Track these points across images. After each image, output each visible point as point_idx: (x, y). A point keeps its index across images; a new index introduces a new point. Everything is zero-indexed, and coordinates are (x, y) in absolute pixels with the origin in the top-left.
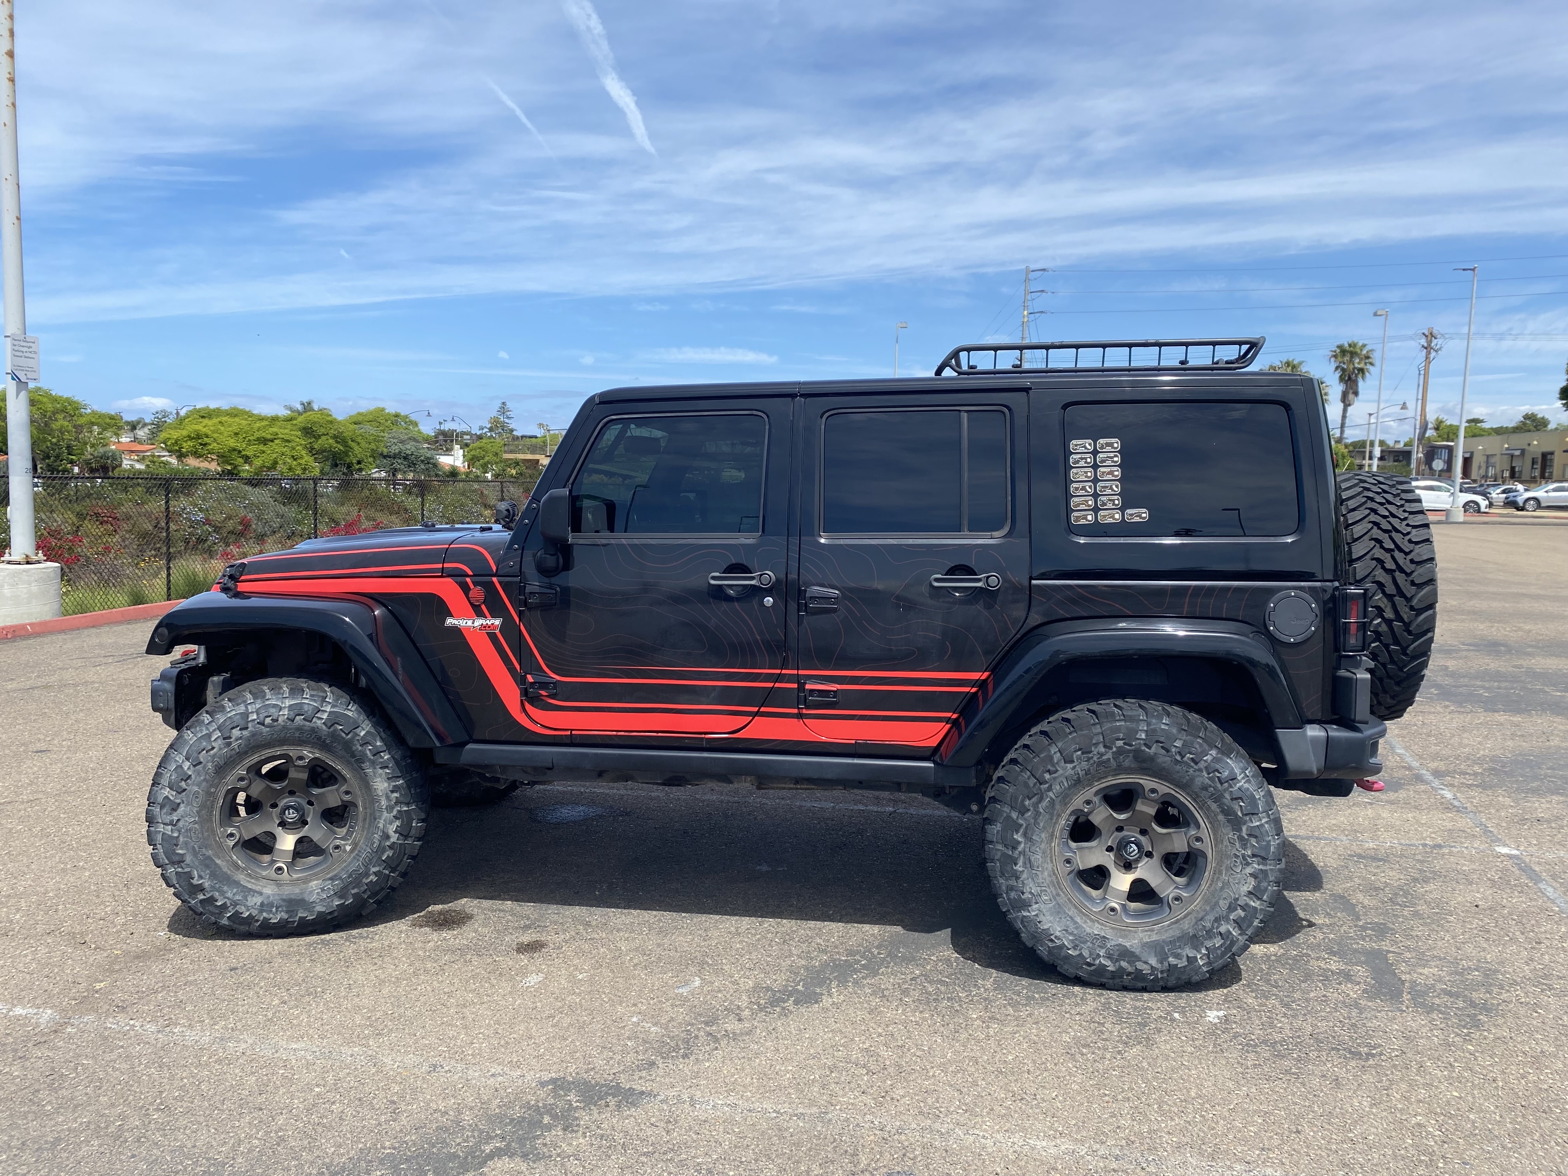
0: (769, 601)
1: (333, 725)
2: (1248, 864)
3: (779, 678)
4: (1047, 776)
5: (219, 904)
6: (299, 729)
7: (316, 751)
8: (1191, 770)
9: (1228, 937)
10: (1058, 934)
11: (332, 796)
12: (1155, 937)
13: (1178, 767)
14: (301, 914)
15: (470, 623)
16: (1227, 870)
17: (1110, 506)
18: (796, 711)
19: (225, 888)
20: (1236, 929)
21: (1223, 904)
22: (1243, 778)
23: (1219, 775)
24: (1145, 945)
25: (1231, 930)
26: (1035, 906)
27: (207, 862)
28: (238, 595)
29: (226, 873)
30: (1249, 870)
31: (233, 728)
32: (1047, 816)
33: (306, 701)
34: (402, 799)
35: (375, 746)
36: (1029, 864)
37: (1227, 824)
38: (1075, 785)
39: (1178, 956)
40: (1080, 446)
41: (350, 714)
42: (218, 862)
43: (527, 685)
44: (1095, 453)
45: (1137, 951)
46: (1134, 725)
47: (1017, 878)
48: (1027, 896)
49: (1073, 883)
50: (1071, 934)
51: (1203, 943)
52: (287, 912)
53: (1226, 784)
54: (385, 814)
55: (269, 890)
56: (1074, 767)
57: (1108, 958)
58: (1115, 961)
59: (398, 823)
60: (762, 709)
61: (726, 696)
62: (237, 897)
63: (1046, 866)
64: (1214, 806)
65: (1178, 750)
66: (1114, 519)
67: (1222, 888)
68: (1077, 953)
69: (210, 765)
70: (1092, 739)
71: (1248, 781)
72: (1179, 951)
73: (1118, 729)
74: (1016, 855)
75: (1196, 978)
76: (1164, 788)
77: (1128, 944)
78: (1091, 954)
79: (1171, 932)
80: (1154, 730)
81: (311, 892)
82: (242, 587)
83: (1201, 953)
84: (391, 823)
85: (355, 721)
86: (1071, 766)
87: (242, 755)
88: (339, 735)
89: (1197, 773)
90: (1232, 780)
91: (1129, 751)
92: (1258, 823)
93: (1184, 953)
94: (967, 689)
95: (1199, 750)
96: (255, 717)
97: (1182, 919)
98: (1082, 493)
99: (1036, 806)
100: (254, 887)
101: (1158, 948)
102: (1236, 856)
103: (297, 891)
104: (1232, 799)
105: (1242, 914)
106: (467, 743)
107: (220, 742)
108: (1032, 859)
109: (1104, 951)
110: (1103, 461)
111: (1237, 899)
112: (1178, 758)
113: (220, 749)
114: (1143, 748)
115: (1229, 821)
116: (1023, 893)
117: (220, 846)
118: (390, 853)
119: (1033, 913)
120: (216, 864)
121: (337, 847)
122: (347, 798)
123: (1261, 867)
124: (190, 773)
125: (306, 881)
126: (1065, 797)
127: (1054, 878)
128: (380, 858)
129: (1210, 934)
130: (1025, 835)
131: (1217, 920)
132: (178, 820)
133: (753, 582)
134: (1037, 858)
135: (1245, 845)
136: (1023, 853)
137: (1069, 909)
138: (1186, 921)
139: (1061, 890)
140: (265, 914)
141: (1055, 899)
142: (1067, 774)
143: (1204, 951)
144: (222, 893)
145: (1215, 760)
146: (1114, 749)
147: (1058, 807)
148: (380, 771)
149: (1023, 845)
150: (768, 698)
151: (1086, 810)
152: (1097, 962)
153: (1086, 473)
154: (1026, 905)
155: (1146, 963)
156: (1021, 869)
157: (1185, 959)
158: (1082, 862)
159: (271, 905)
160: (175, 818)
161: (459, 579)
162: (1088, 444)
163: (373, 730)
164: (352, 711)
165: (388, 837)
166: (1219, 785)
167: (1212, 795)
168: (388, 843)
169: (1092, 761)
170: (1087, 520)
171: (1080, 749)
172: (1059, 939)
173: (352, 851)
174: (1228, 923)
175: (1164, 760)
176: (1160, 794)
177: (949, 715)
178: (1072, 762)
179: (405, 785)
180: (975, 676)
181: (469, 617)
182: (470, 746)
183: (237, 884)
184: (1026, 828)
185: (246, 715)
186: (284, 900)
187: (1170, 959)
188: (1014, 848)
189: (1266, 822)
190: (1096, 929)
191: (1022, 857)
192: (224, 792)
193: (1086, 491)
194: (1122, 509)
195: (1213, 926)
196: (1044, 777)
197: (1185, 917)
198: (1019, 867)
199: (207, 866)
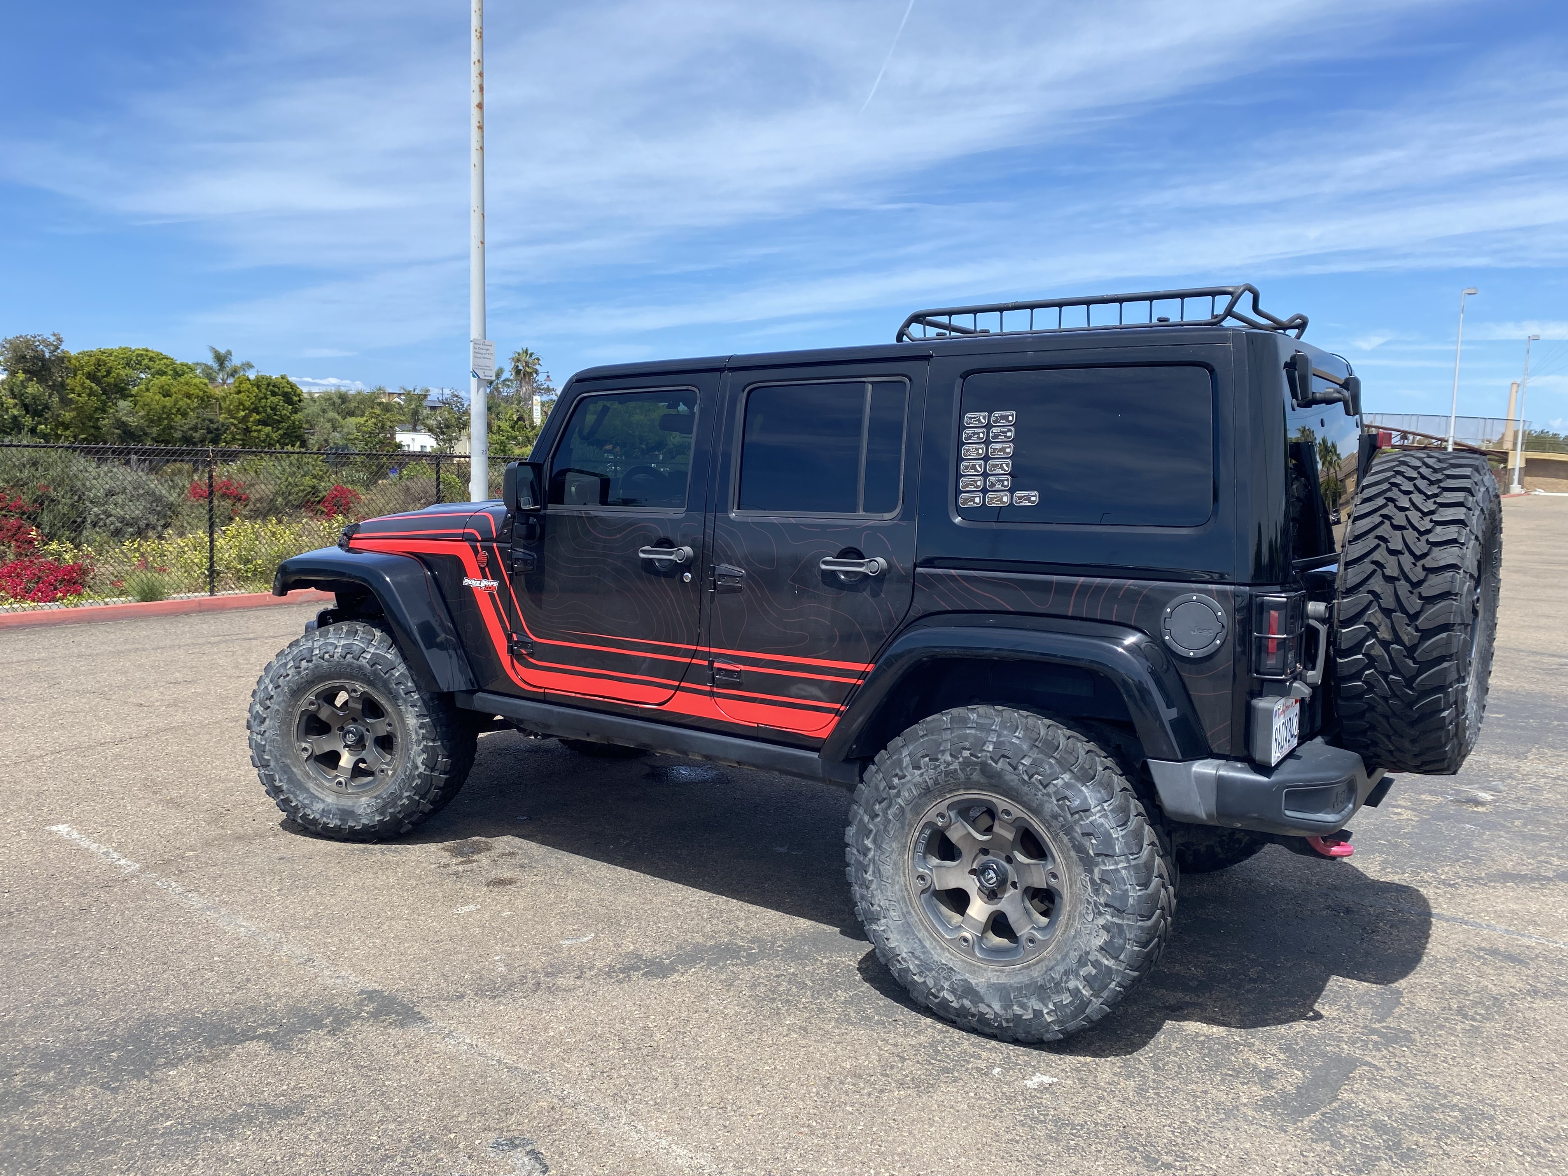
0: (688, 576)
1: (374, 665)
2: (1100, 914)
3: (694, 654)
4: (896, 781)
5: (293, 804)
6: (350, 665)
7: (365, 686)
8: (1040, 793)
9: (1076, 995)
10: (904, 955)
11: (381, 727)
12: (1003, 980)
13: (1025, 789)
14: (351, 823)
15: (478, 584)
16: (1080, 917)
17: (998, 487)
18: (708, 689)
19: (298, 792)
20: (1087, 988)
21: (1074, 955)
22: (1099, 811)
23: (1068, 803)
24: (990, 986)
25: (1081, 988)
26: (883, 921)
27: (286, 769)
28: (350, 550)
29: (299, 780)
30: (1101, 921)
31: (302, 660)
32: (898, 825)
33: (356, 643)
34: (427, 735)
35: (406, 686)
36: (878, 872)
37: (1079, 862)
38: (925, 794)
39: (1023, 1006)
40: (975, 419)
41: (389, 656)
42: (294, 770)
43: (513, 644)
44: (988, 426)
45: (982, 991)
46: (983, 735)
47: (868, 888)
48: (876, 908)
49: (928, 903)
50: (917, 958)
51: (1050, 997)
52: (340, 820)
53: (1077, 816)
54: (415, 747)
55: (330, 799)
56: (922, 774)
57: (952, 992)
58: (960, 998)
59: (425, 756)
60: (683, 684)
61: (655, 668)
62: (306, 802)
63: (897, 878)
64: (1066, 839)
65: (1025, 768)
66: (1002, 502)
67: (1075, 937)
68: (922, 980)
69: (286, 689)
70: (940, 744)
71: (1105, 816)
72: (1025, 1000)
73: (965, 738)
74: (865, 863)
75: (1048, 1037)
76: (1018, 811)
77: (973, 982)
78: (935, 985)
79: (1020, 977)
80: (1003, 743)
81: (360, 806)
82: (353, 544)
83: (1048, 1008)
84: (419, 756)
85: (392, 662)
86: (919, 772)
87: (310, 683)
88: (379, 674)
89: (1046, 798)
90: (1084, 811)
91: (976, 763)
92: (1112, 867)
93: (1030, 1004)
94: (854, 681)
95: (1048, 772)
96: (317, 652)
97: (1034, 965)
98: (972, 472)
99: (885, 811)
100: (319, 795)
101: (1003, 992)
102: (1089, 903)
103: (350, 803)
104: (1084, 834)
105: (1094, 972)
106: (477, 691)
107: (293, 670)
108: (881, 868)
109: (948, 983)
110: (996, 437)
111: (1088, 953)
112: (1026, 778)
113: (293, 676)
114: (990, 761)
115: (1081, 859)
116: (872, 905)
117: (297, 757)
118: (419, 781)
119: (882, 928)
120: (292, 772)
121: (382, 771)
122: (389, 729)
123: (1115, 920)
124: (272, 693)
125: (358, 795)
126: (917, 806)
127: (905, 893)
128: (411, 784)
129: (1058, 988)
130: (874, 841)
131: (1066, 973)
132: (265, 731)
133: (671, 557)
134: (887, 870)
135: (1097, 890)
136: (873, 860)
137: (919, 931)
138: (1038, 968)
139: (913, 908)
140: (325, 819)
141: (905, 917)
142: (914, 781)
143: (1051, 1007)
144: (296, 796)
145: (1067, 785)
146: (961, 759)
147: (909, 815)
148: (411, 709)
149: (872, 852)
150: (685, 673)
151: (940, 824)
152: (941, 995)
153: (977, 449)
154: (875, 919)
155: (989, 1006)
156: (870, 878)
157: (1030, 1011)
158: (939, 882)
159: (329, 812)
160: (263, 729)
161: (473, 543)
162: (983, 417)
163: (406, 672)
164: (391, 655)
165: (417, 768)
166: (1069, 816)
167: (1063, 826)
168: (417, 773)
169: (939, 770)
170: (975, 503)
171: (927, 756)
172: (905, 961)
173: (393, 775)
174: (1077, 979)
175: (1011, 778)
176: (1014, 817)
177: (838, 706)
178: (919, 768)
179: (431, 723)
180: (860, 667)
181: (478, 578)
182: (480, 694)
183: (307, 790)
184: (876, 835)
185: (311, 650)
186: (339, 809)
187: (1015, 1007)
188: (865, 855)
189: (1124, 868)
190: (945, 958)
191: (871, 865)
192: (299, 712)
193: (976, 470)
194: (1012, 491)
195: (1061, 979)
196: (892, 781)
197: (1037, 963)
198: (869, 876)
199: (285, 772)
